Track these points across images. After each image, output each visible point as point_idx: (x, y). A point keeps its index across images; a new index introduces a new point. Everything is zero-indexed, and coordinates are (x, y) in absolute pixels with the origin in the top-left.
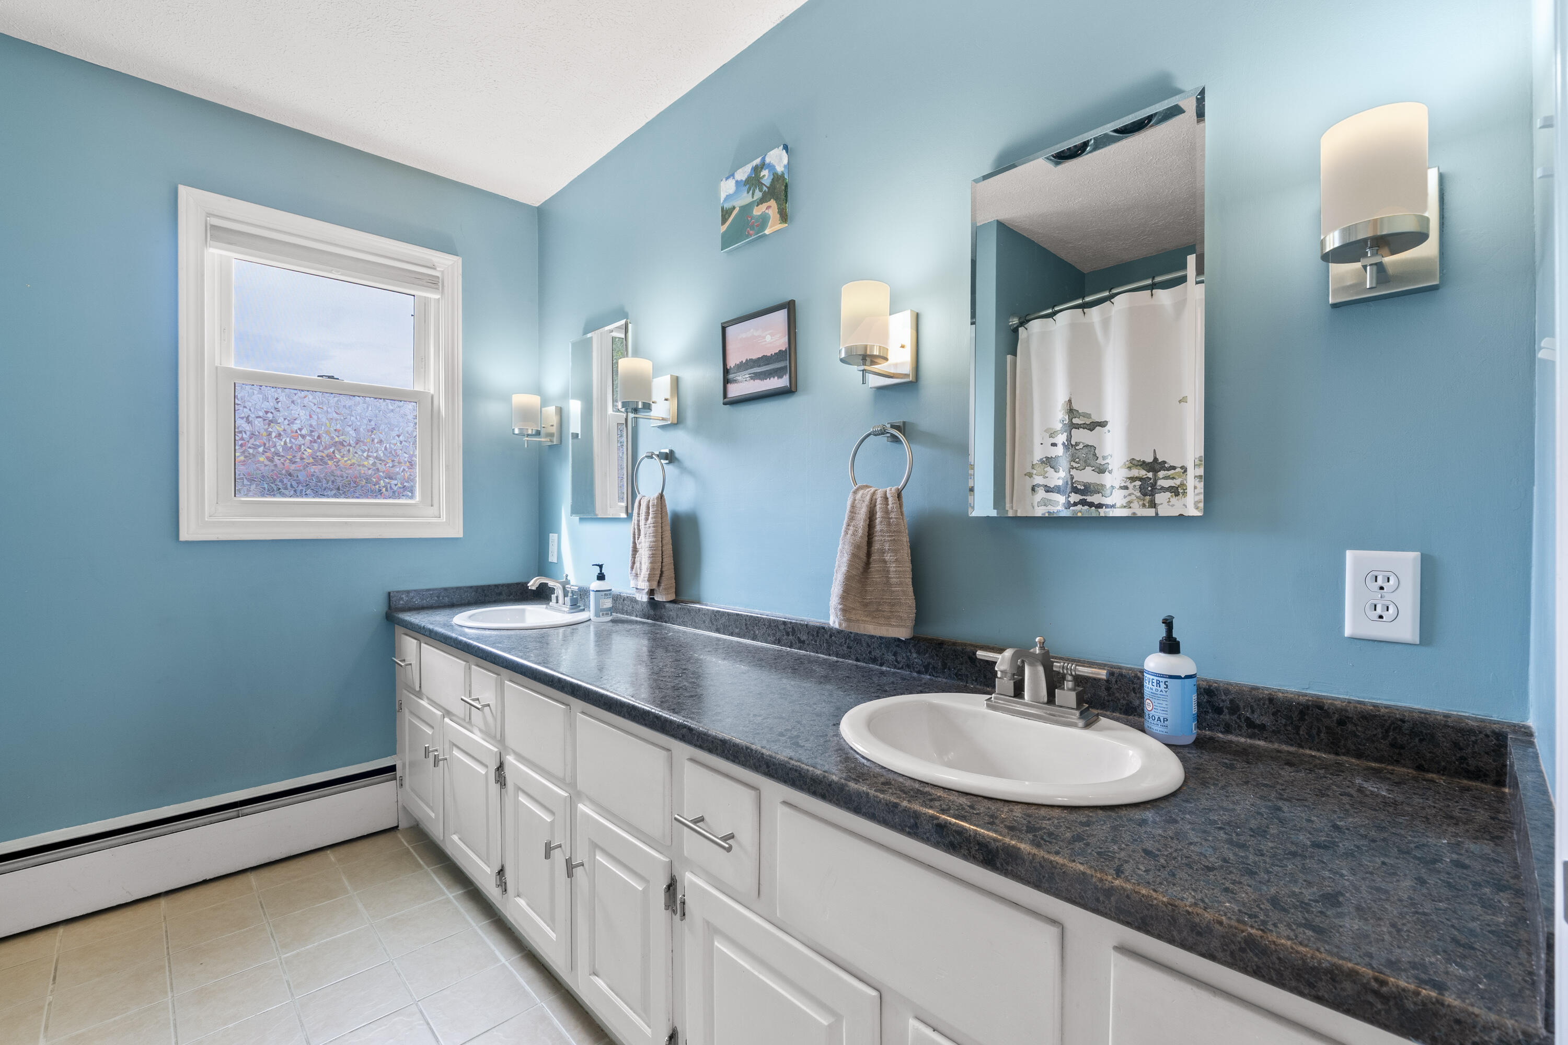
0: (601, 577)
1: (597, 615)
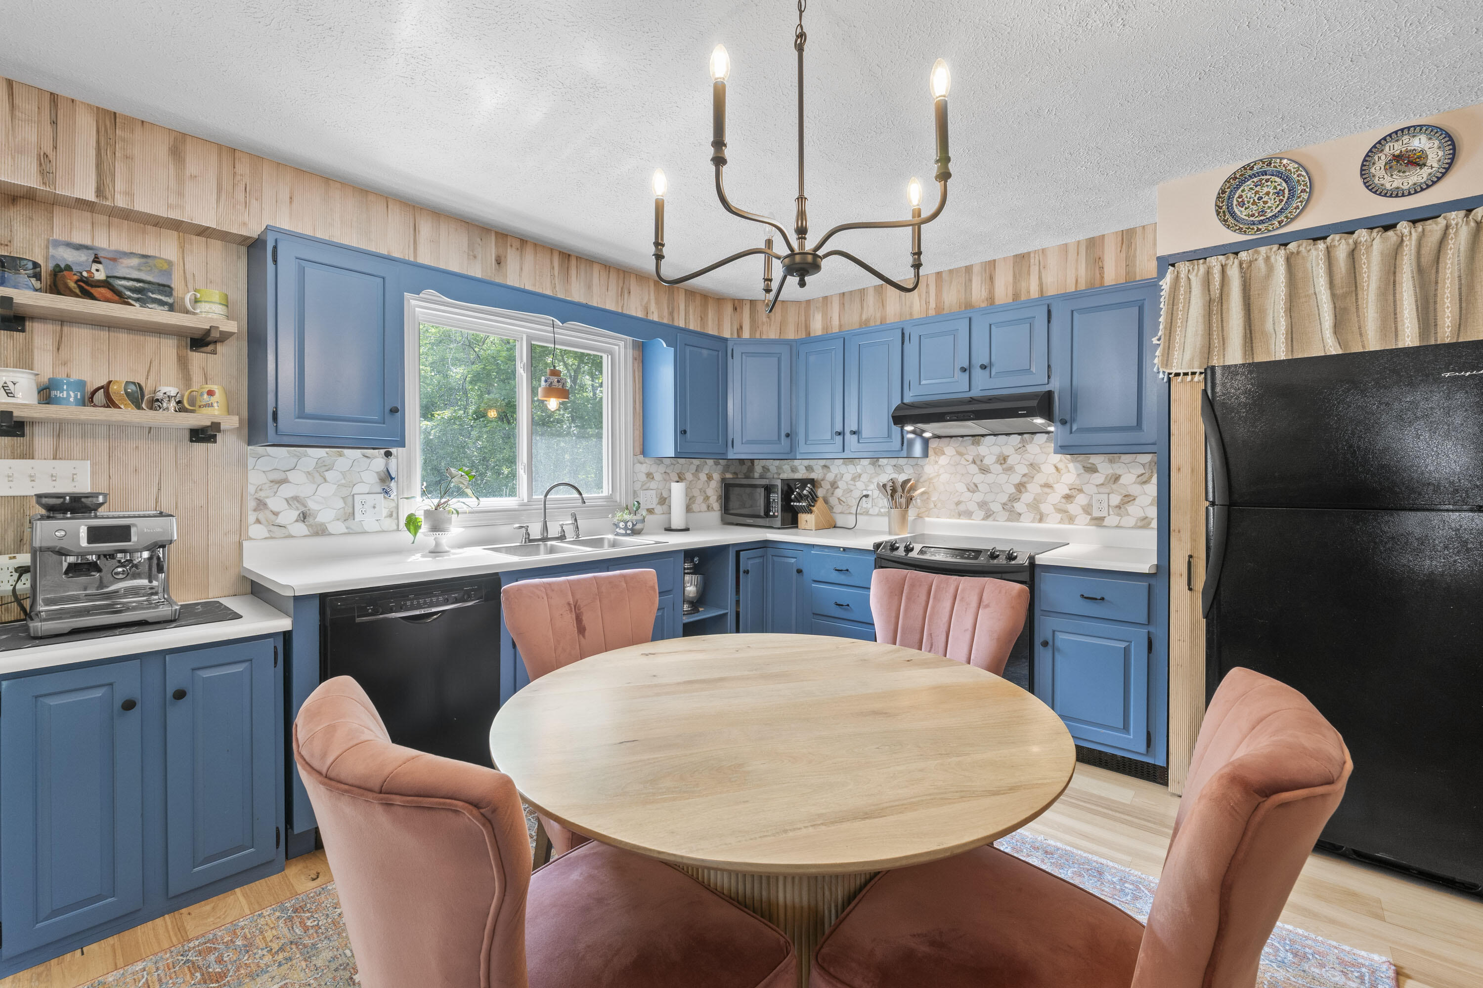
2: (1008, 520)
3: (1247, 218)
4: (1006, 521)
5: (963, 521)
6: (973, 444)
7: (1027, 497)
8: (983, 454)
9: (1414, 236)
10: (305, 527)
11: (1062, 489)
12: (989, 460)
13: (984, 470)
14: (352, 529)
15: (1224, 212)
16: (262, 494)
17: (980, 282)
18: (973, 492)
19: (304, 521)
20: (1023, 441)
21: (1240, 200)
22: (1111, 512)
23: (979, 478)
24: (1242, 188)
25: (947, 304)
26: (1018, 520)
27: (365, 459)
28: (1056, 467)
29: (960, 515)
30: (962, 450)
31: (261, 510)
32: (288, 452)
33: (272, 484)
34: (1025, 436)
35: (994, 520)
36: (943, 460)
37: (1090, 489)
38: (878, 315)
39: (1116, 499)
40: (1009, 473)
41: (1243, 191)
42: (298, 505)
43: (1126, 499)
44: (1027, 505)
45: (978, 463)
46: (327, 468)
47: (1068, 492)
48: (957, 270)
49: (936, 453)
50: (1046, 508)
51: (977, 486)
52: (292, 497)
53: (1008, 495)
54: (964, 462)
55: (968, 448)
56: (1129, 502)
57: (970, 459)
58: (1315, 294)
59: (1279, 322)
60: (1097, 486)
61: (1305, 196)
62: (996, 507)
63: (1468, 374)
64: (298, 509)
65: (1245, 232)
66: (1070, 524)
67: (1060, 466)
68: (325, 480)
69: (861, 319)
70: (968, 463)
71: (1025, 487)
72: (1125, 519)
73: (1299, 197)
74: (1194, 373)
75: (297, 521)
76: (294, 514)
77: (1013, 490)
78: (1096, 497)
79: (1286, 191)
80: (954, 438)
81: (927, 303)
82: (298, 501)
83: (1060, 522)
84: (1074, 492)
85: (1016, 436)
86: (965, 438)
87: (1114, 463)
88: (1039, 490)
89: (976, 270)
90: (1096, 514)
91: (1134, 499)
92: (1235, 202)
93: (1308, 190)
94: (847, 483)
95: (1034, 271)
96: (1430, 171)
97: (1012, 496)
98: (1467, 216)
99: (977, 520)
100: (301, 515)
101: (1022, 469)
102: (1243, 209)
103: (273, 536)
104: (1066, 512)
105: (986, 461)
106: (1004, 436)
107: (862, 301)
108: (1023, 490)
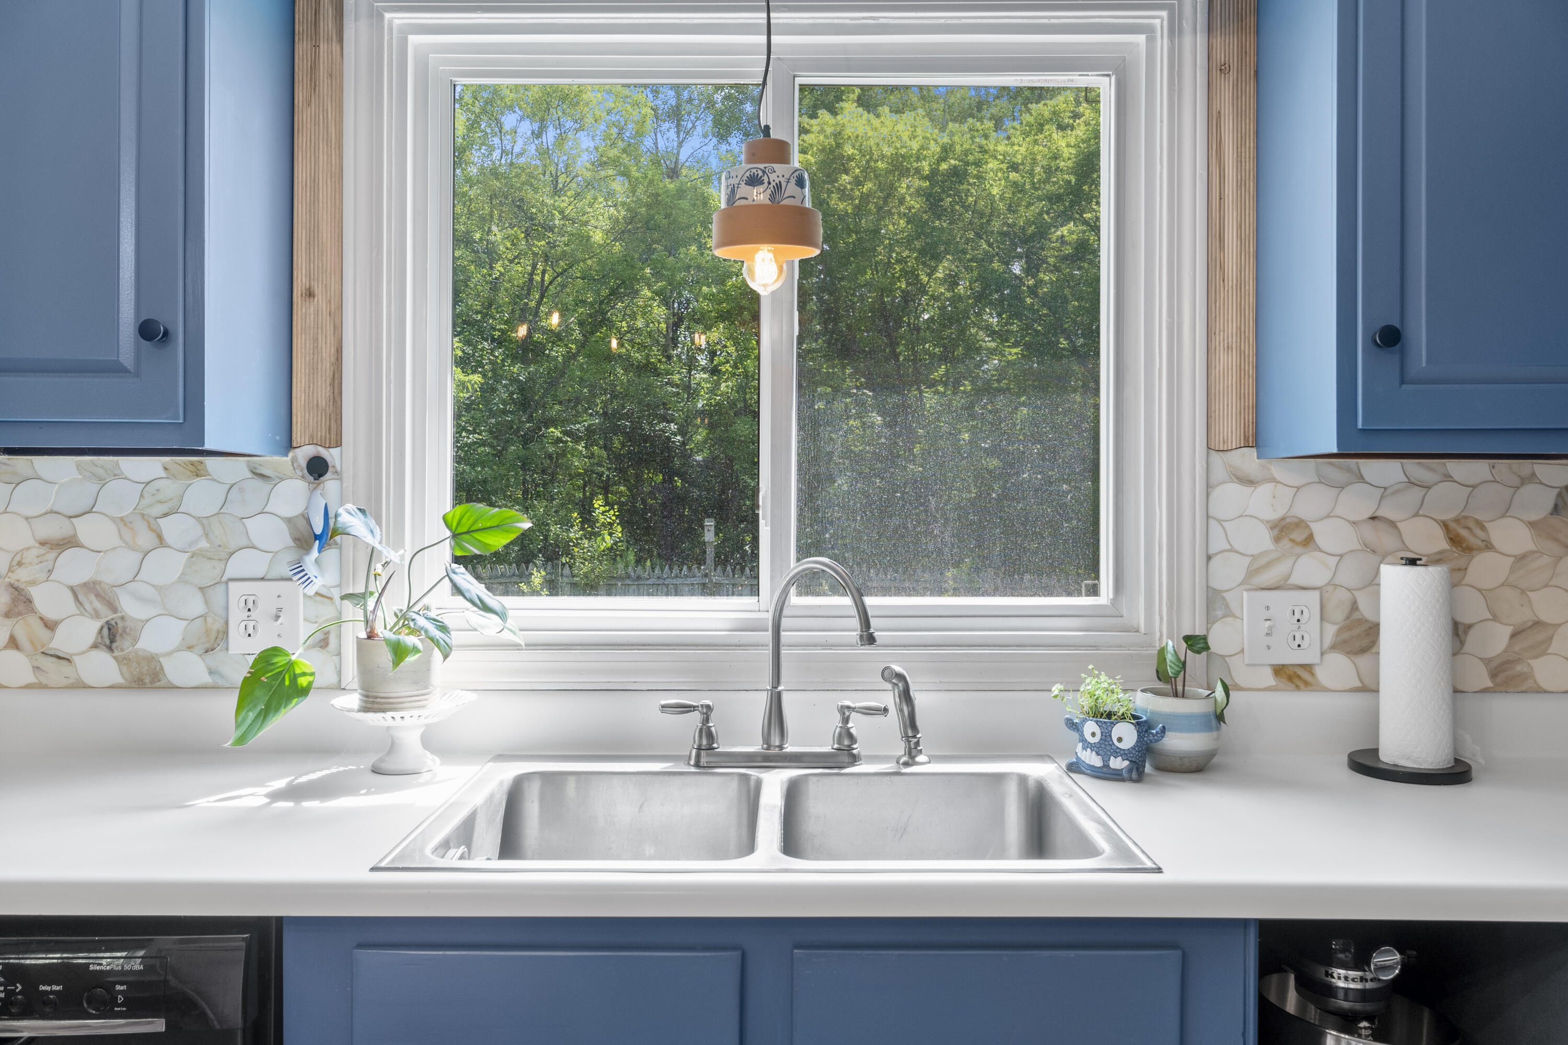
10: (113, 663)
14: (222, 676)
16: (22, 575)
19: (110, 649)
27: (258, 483)
31: (20, 614)
32: (78, 466)
33: (42, 550)
42: (98, 605)
46: (164, 508)
52: (85, 585)
64: (97, 615)
68: (161, 541)
75: (95, 646)
76: (89, 629)
82: (98, 595)
100: (105, 631)
103: (44, 681)
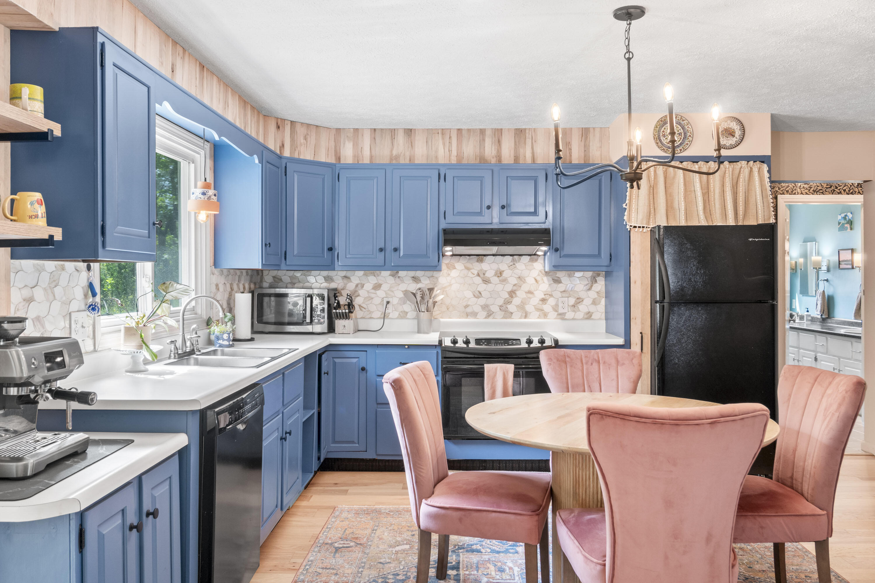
0: (808, 311)
1: (806, 321)
2: (504, 317)
3: (666, 144)
4: (502, 318)
5: (470, 320)
6: (478, 261)
7: (516, 301)
8: (485, 269)
9: (731, 169)
11: (539, 295)
12: (490, 274)
13: (486, 281)
15: (657, 138)
17: (491, 143)
18: (478, 297)
20: (513, 260)
21: (663, 133)
22: (570, 310)
23: (482, 287)
24: (664, 127)
25: (466, 155)
26: (510, 317)
28: (536, 280)
29: (467, 315)
30: (469, 265)
34: (515, 257)
35: (494, 318)
36: (454, 273)
37: (558, 294)
38: (408, 154)
39: (572, 301)
40: (504, 283)
41: (665, 129)
43: (578, 301)
44: (517, 306)
45: (482, 275)
47: (543, 296)
48: (474, 130)
49: (448, 268)
50: (529, 308)
51: (480, 293)
53: (504, 299)
54: (470, 275)
55: (473, 264)
56: (580, 302)
57: (476, 272)
58: (695, 191)
59: (681, 204)
60: (561, 292)
61: (690, 139)
62: (495, 308)
63: (757, 240)
65: (666, 151)
66: (545, 318)
67: (538, 278)
69: (392, 155)
70: (474, 276)
71: (515, 293)
72: (578, 313)
73: (688, 139)
74: (643, 227)
77: (507, 296)
78: (560, 300)
79: (683, 134)
80: (462, 256)
81: (450, 151)
83: (538, 318)
84: (547, 297)
85: (509, 256)
86: (472, 257)
87: (571, 277)
88: (524, 295)
89: (488, 133)
90: (561, 311)
91: (583, 301)
92: (661, 134)
93: (692, 136)
94: (368, 292)
95: (529, 142)
96: (736, 140)
97: (506, 300)
98: (747, 164)
99: (481, 318)
101: (513, 281)
102: (665, 139)
104: (542, 310)
105: (488, 275)
106: (500, 256)
107: (393, 138)
108: (514, 295)
